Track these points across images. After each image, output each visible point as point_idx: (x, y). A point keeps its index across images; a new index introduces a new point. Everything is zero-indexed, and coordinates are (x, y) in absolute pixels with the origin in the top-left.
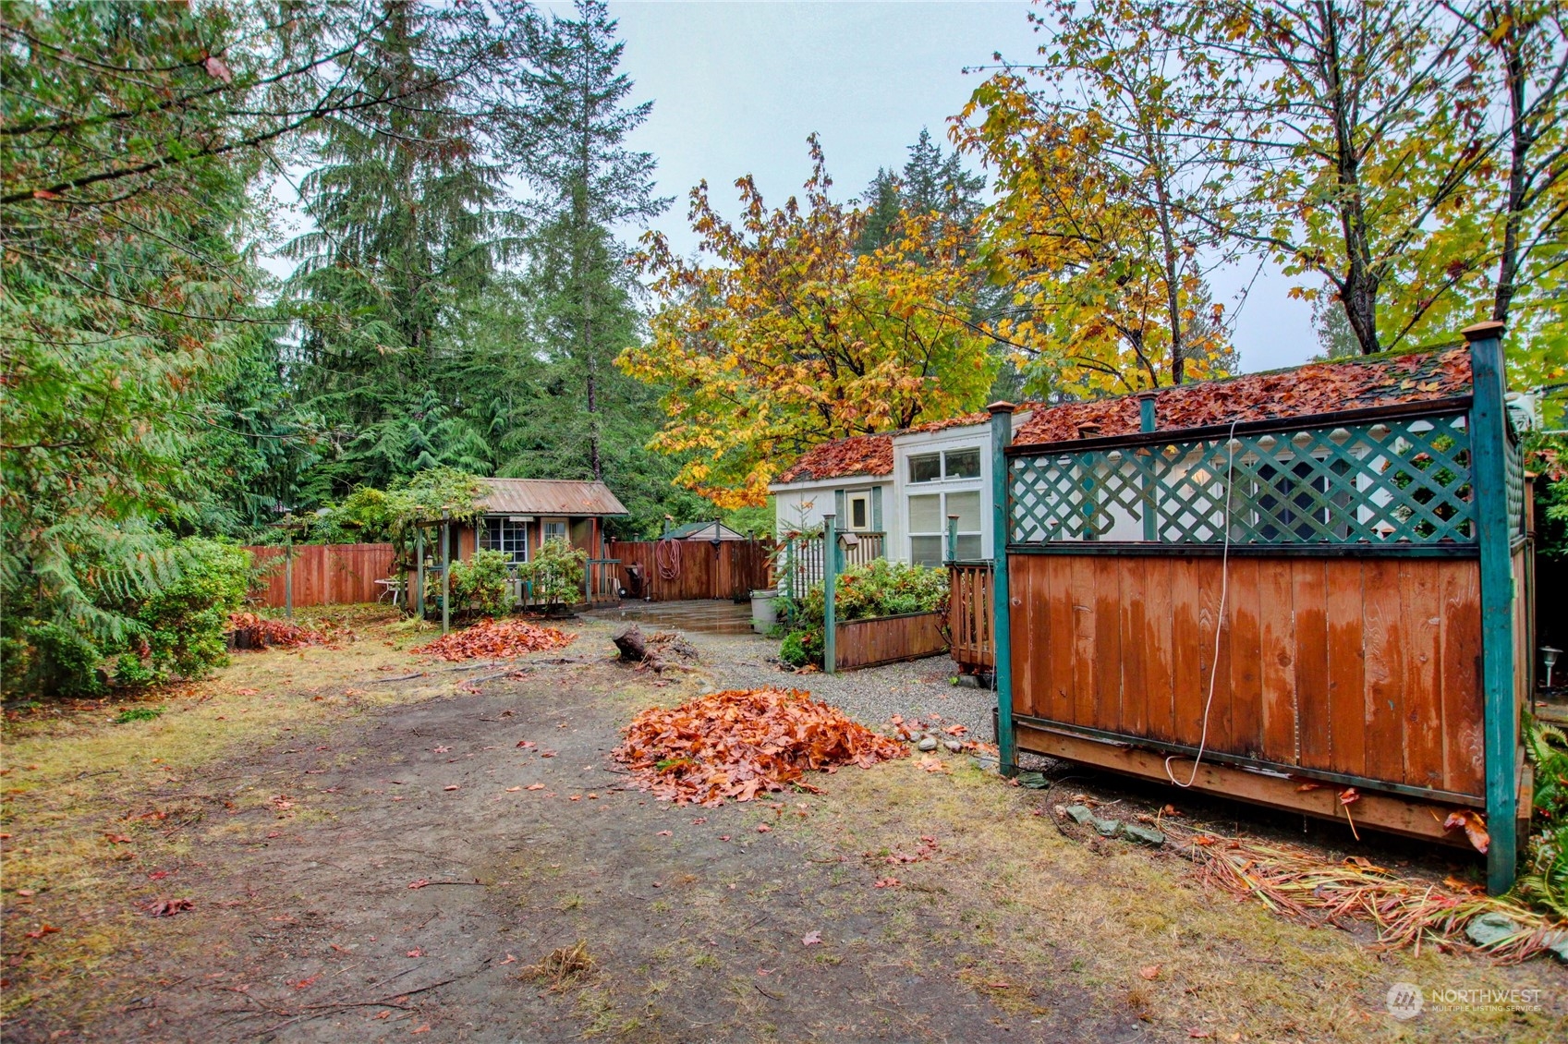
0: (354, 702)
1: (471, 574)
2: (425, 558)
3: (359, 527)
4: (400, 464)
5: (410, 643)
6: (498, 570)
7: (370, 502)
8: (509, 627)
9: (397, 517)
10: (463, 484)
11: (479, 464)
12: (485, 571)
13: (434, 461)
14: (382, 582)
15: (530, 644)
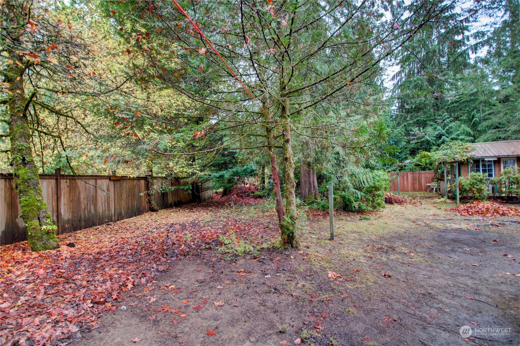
0: (427, 225)
1: (468, 182)
2: (447, 176)
3: (421, 165)
4: (434, 142)
5: (444, 207)
6: (481, 181)
7: (425, 156)
8: (489, 205)
9: (435, 161)
10: (462, 147)
11: (468, 138)
12: (475, 181)
13: (448, 139)
14: (429, 184)
15: (501, 213)
